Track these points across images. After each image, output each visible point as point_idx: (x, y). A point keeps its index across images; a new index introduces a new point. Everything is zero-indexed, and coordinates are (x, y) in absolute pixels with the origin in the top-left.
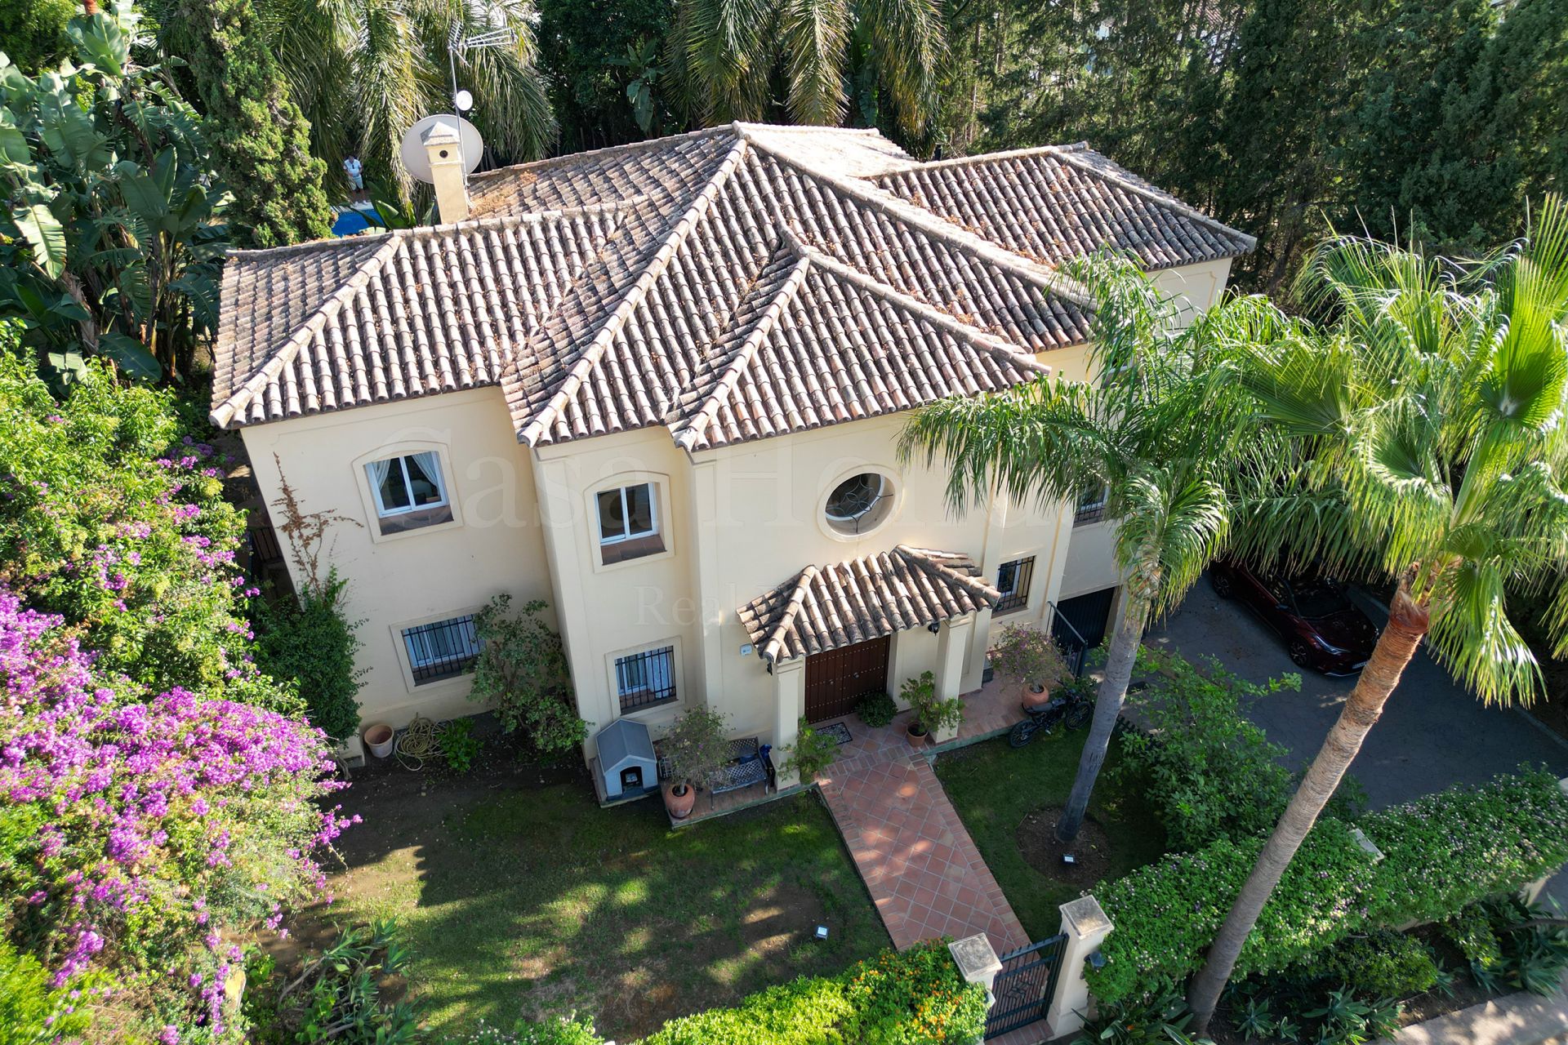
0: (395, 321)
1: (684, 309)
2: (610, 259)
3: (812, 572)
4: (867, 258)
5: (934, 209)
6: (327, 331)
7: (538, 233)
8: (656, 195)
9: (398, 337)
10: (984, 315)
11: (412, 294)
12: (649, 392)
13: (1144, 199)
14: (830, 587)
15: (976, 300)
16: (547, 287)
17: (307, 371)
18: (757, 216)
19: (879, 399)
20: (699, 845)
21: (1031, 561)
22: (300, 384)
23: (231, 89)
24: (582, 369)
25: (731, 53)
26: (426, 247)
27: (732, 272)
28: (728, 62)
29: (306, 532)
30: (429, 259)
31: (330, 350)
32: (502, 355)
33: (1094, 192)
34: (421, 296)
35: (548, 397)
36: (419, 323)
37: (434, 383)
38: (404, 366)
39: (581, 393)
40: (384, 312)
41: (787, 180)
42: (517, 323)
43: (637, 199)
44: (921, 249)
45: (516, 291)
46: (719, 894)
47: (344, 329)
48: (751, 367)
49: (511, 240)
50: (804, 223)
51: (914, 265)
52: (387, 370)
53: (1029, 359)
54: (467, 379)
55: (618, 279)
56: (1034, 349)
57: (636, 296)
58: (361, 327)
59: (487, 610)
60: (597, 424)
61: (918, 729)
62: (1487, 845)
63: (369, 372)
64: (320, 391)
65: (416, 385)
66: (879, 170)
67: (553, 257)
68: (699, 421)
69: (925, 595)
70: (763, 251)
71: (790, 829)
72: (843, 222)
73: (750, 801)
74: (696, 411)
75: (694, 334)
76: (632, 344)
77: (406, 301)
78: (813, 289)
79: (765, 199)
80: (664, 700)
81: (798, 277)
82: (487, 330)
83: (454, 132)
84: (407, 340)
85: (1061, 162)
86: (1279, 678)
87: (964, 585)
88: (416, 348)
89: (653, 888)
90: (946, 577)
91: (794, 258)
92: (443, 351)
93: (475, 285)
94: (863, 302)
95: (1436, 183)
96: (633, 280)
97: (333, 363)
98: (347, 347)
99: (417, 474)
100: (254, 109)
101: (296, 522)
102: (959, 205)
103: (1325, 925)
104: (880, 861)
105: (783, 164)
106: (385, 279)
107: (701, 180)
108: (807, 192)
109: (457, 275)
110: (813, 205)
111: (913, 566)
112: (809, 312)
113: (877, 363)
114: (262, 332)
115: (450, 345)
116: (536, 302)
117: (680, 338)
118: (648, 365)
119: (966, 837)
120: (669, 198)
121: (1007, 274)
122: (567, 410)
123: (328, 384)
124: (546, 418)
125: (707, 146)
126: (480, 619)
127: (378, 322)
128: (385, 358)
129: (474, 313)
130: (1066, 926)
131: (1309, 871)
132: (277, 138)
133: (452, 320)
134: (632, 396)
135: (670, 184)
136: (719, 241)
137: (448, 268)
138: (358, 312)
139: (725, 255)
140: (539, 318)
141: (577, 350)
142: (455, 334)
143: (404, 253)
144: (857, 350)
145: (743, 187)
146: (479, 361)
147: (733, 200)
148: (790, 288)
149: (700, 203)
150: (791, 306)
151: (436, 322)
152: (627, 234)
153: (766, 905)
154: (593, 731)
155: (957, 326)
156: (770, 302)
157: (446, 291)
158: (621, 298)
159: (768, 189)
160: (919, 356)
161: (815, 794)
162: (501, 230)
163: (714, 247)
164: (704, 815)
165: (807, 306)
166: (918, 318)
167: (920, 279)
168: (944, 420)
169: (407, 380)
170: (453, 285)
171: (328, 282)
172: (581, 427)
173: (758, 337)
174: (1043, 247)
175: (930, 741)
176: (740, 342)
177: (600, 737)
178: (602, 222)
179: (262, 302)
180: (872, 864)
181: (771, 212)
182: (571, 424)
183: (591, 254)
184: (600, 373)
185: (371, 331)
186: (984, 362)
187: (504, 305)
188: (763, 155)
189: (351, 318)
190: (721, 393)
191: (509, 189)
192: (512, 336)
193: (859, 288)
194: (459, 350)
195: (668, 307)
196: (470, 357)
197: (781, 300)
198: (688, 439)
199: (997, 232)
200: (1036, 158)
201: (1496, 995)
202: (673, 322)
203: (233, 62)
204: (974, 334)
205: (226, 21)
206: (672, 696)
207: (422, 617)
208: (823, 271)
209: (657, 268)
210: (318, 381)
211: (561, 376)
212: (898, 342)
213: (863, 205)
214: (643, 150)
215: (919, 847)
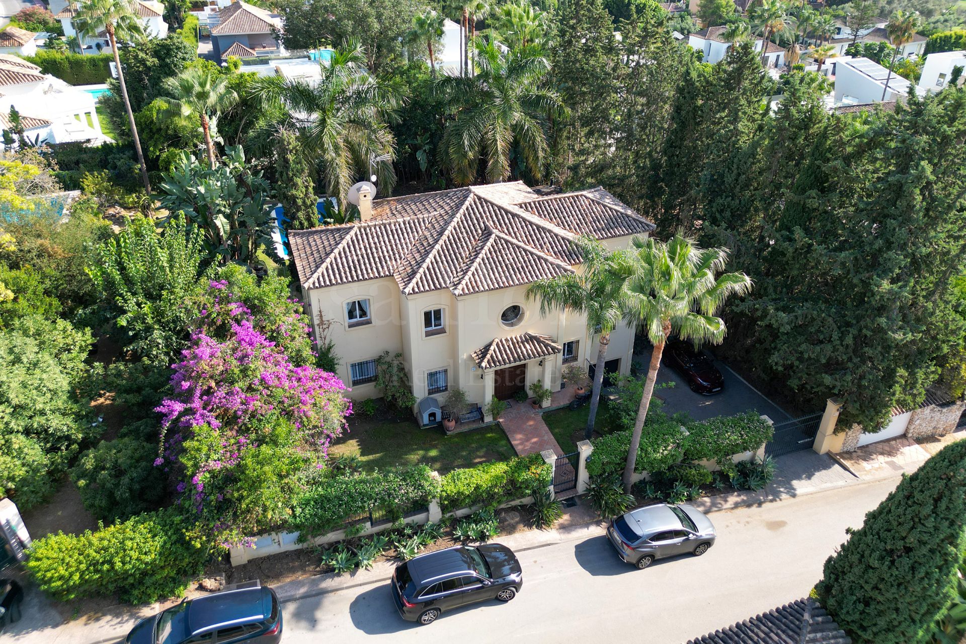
0: (357, 255)
1: (454, 251)
2: (427, 234)
3: (497, 340)
4: (515, 233)
5: (540, 215)
6: (335, 259)
7: (402, 225)
8: (442, 212)
9: (359, 261)
10: (555, 253)
11: (362, 246)
12: (443, 278)
13: (616, 211)
14: (503, 345)
15: (552, 248)
16: (406, 244)
17: (330, 271)
18: (477, 219)
19: (518, 280)
20: (456, 440)
21: (578, 342)
22: (329, 276)
23: (291, 174)
24: (421, 270)
25: (466, 152)
26: (365, 230)
27: (469, 238)
28: (465, 155)
29: (324, 326)
30: (367, 234)
31: (337, 265)
32: (393, 266)
33: (598, 209)
34: (365, 247)
35: (411, 279)
36: (365, 256)
37: (372, 276)
38: (361, 270)
39: (421, 278)
40: (353, 252)
41: (488, 207)
42: (397, 256)
43: (435, 213)
44: (534, 230)
45: (396, 245)
46: (464, 453)
47: (341, 258)
48: (476, 270)
49: (393, 228)
50: (493, 221)
51: (531, 236)
52: (356, 271)
53: (569, 267)
54: (382, 274)
55: (431, 241)
56: (571, 264)
57: (438, 247)
58: (346, 257)
59: (381, 357)
60: (427, 288)
61: (536, 403)
62: (727, 432)
63: (350, 272)
64: (335, 278)
65: (366, 276)
66: (520, 201)
67: (408, 233)
68: (460, 287)
69: (536, 349)
70: (480, 231)
71: (489, 435)
72: (507, 221)
73: (474, 426)
74: (459, 284)
75: (457, 259)
76: (437, 262)
77: (360, 249)
78: (497, 244)
79: (480, 213)
80: (443, 391)
81: (491, 240)
82: (387, 258)
83: (368, 188)
84: (362, 262)
85: (586, 198)
86: (667, 383)
87: (549, 345)
88: (365, 264)
89: (441, 451)
90: (543, 342)
91: (490, 234)
92: (374, 265)
93: (382, 243)
94: (513, 248)
95: (723, 205)
96: (436, 241)
97: (338, 269)
98: (342, 264)
99: (361, 309)
100: (299, 181)
101: (322, 322)
102: (549, 214)
103: (666, 452)
104: (521, 444)
105: (486, 201)
106: (353, 242)
107: (458, 207)
108: (494, 211)
109: (376, 240)
110: (496, 215)
111: (532, 339)
112: (495, 252)
113: (518, 268)
114: (311, 259)
115: (375, 263)
116: (403, 249)
117: (452, 261)
118: (442, 269)
119: (552, 437)
120: (447, 213)
121: (563, 239)
122: (417, 283)
123: (337, 276)
124: (411, 286)
125: (459, 194)
126: (378, 361)
127: (352, 256)
128: (355, 267)
129: (383, 252)
130: (579, 449)
131: (661, 435)
132: (304, 190)
133: (376, 255)
134: (438, 279)
135: (447, 208)
136: (465, 228)
137: (373, 238)
138: (345, 253)
139: (467, 233)
140: (404, 254)
141: (419, 265)
142: (377, 259)
143: (358, 233)
144: (511, 264)
145: (473, 209)
146: (386, 268)
147: (469, 214)
148: (489, 244)
149: (458, 215)
150: (489, 250)
151: (370, 256)
152: (433, 225)
153: (480, 457)
154: (418, 401)
155: (545, 256)
156: (482, 248)
157: (373, 245)
158: (433, 247)
159: (481, 210)
160: (532, 266)
161: (498, 424)
162: (390, 224)
163: (463, 230)
164: (458, 430)
165: (495, 250)
166: (532, 254)
167: (533, 241)
168: (540, 287)
169: (363, 275)
170: (375, 243)
171: (332, 242)
172: (422, 289)
173: (478, 260)
174: (578, 229)
175: (540, 407)
176: (473, 262)
177: (421, 403)
178: (424, 221)
179: (308, 249)
180: (518, 445)
181: (482, 218)
182: (418, 288)
183: (420, 232)
184: (427, 272)
185: (350, 258)
186: (554, 268)
187: (392, 250)
188: (479, 198)
189: (343, 255)
190: (467, 278)
191: (386, 207)
192: (396, 260)
193: (512, 244)
194: (379, 265)
195: (448, 250)
196: (382, 267)
197: (486, 248)
198: (457, 292)
199: (562, 224)
200: (577, 196)
201: (739, 490)
202: (450, 255)
203: (292, 165)
204: (550, 259)
205: (291, 151)
206: (446, 389)
207: (358, 359)
208: (500, 238)
209: (444, 237)
210: (334, 275)
211: (414, 273)
212: (525, 262)
213: (514, 215)
214: (436, 195)
215: (535, 440)
